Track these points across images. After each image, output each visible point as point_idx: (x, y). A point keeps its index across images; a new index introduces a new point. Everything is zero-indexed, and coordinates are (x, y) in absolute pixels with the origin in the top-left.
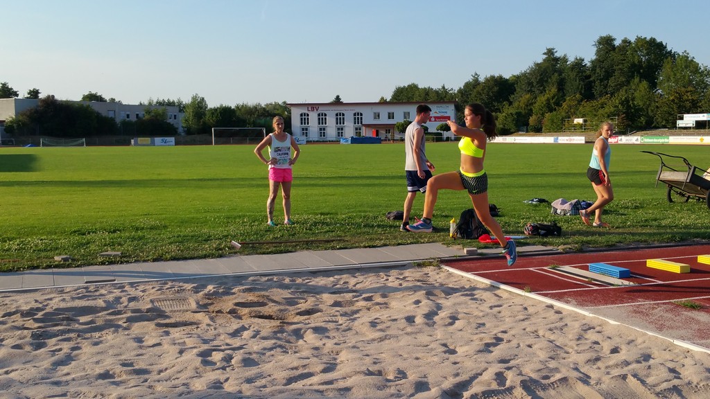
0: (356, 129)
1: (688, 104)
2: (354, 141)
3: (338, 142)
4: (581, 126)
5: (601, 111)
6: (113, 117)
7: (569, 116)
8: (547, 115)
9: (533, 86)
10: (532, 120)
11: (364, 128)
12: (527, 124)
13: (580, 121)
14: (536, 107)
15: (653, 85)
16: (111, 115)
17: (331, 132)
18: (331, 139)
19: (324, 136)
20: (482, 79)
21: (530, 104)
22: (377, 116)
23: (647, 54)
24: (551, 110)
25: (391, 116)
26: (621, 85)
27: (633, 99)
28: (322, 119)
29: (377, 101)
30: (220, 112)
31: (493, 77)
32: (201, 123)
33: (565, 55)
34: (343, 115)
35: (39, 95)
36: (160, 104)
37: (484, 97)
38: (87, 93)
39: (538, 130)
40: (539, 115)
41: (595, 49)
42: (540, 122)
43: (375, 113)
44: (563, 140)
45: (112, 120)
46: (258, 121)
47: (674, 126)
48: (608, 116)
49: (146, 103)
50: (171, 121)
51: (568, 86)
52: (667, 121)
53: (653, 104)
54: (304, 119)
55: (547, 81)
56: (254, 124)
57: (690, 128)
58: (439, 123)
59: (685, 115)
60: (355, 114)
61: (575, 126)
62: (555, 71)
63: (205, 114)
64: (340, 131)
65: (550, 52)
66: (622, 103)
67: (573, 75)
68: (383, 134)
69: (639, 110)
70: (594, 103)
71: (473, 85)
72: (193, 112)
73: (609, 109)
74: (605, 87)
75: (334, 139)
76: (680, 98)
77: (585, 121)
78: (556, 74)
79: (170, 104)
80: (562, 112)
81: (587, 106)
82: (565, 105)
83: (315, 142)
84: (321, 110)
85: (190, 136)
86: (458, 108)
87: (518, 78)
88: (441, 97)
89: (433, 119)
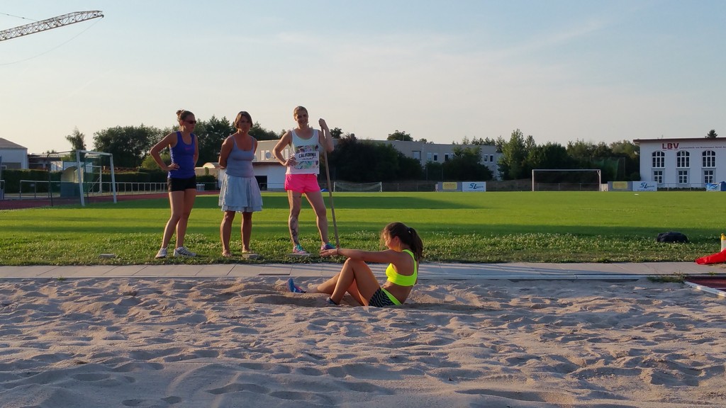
3: (704, 189)
6: (418, 158)
16: (416, 156)
17: (696, 178)
18: (695, 186)
19: (685, 181)
28: (683, 160)
30: (546, 152)
32: (522, 165)
34: (714, 153)
36: (475, 143)
45: (417, 162)
46: (595, 163)
49: (460, 143)
50: (483, 163)
54: (658, 159)
56: (588, 165)
63: (526, 154)
64: (708, 176)
72: (512, 152)
75: (699, 186)
83: (671, 189)
84: (682, 147)
85: (508, 182)
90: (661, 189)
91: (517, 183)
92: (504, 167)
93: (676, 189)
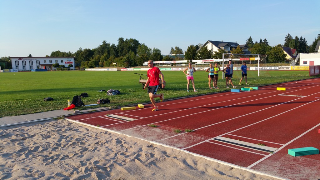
0: (38, 66)
1: (146, 59)
2: (37, 70)
3: (30, 71)
4: (115, 65)
5: (121, 61)
7: (112, 62)
8: (105, 62)
9: (100, 52)
10: (100, 63)
11: (40, 66)
12: (99, 65)
14: (101, 59)
15: (136, 53)
17: (28, 68)
18: (28, 70)
19: (25, 69)
20: (83, 50)
21: (99, 58)
22: (45, 61)
23: (133, 44)
24: (106, 60)
25: (51, 62)
26: (127, 53)
27: (130, 57)
28: (24, 63)
29: (45, 56)
31: (86, 49)
33: (109, 43)
34: (32, 61)
37: (84, 56)
39: (102, 66)
40: (102, 62)
41: (118, 42)
42: (103, 64)
43: (44, 61)
44: (110, 69)
47: (142, 65)
48: (123, 62)
51: (111, 53)
52: (140, 64)
53: (136, 59)
54: (17, 63)
55: (104, 51)
57: (146, 66)
58: (68, 64)
59: (145, 62)
60: (37, 61)
61: (114, 65)
64: (31, 67)
65: (104, 42)
66: (127, 58)
67: (112, 49)
68: (48, 68)
69: (132, 61)
70: (119, 58)
71: (80, 52)
73: (123, 60)
74: (122, 53)
75: (29, 70)
76: (143, 57)
77: (117, 64)
78: (107, 49)
80: (109, 61)
81: (117, 59)
82: (110, 59)
83: (21, 71)
84: (23, 59)
86: (75, 59)
87: (94, 50)
88: (69, 55)
89: (66, 63)
90: (19, 71)
93: (23, 71)
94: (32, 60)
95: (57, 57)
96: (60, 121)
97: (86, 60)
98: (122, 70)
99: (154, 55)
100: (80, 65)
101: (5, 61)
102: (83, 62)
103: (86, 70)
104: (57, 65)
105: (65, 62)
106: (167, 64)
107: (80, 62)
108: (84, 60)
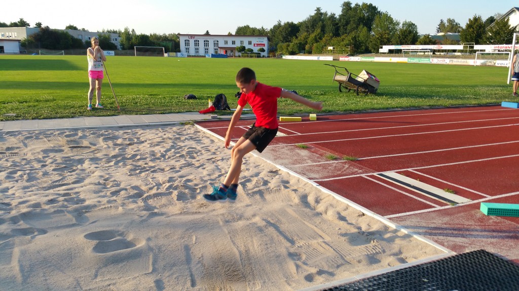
0: (215, 50)
1: (385, 40)
2: (213, 56)
3: (205, 56)
4: (331, 51)
5: (342, 43)
6: (81, 38)
7: (326, 45)
8: (314, 44)
9: (308, 28)
10: (307, 47)
11: (219, 49)
12: (305, 49)
13: (331, 48)
14: (309, 40)
15: (370, 29)
16: (80, 37)
17: (202, 52)
19: (198, 53)
20: (282, 24)
21: (306, 38)
22: (226, 42)
23: (368, 12)
24: (317, 42)
25: (234, 43)
26: (353, 29)
27: (358, 37)
28: (197, 43)
29: (227, 34)
30: (141, 38)
31: (288, 23)
33: (326, 12)
34: (208, 42)
35: (42, 26)
36: (109, 32)
37: (284, 34)
38: (68, 25)
39: (310, 53)
40: (311, 44)
41: (341, 9)
42: (311, 48)
44: (323, 58)
45: (80, 40)
46: (162, 43)
47: (377, 52)
49: (101, 31)
50: (112, 41)
51: (327, 29)
52: (374, 49)
53: (369, 40)
54: (187, 43)
55: (316, 26)
56: (159, 45)
57: (385, 53)
58: (259, 48)
59: (383, 46)
60: (214, 42)
61: (328, 51)
62: (320, 20)
63: (132, 38)
64: (206, 51)
65: (318, 9)
66: (352, 39)
67: (329, 22)
68: (229, 53)
69: (361, 43)
70: (339, 38)
71: (278, 27)
72: (125, 37)
73: (346, 42)
74: (346, 29)
75: (203, 55)
76: (381, 37)
77: (334, 48)
78: (321, 22)
79: (115, 32)
80: (322, 43)
81: (335, 40)
82: (324, 39)
83: (193, 56)
84: (196, 38)
85: (124, 51)
86: (269, 39)
87: (301, 24)
88: (260, 33)
89: (256, 45)
90: (189, 56)
91: (128, 51)
92: (122, 45)
93: (195, 56)
94: (207, 40)
95: (245, 35)
96: (187, 127)
97: (286, 42)
98: (341, 59)
99: (402, 34)
100: (276, 50)
101: (171, 40)
102: (280, 44)
103: (284, 57)
104: (242, 49)
105: (254, 44)
106: (424, 51)
107: (276, 45)
108: (283, 42)
